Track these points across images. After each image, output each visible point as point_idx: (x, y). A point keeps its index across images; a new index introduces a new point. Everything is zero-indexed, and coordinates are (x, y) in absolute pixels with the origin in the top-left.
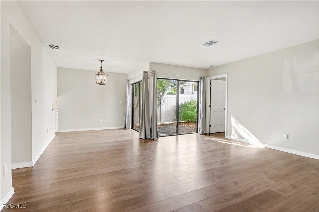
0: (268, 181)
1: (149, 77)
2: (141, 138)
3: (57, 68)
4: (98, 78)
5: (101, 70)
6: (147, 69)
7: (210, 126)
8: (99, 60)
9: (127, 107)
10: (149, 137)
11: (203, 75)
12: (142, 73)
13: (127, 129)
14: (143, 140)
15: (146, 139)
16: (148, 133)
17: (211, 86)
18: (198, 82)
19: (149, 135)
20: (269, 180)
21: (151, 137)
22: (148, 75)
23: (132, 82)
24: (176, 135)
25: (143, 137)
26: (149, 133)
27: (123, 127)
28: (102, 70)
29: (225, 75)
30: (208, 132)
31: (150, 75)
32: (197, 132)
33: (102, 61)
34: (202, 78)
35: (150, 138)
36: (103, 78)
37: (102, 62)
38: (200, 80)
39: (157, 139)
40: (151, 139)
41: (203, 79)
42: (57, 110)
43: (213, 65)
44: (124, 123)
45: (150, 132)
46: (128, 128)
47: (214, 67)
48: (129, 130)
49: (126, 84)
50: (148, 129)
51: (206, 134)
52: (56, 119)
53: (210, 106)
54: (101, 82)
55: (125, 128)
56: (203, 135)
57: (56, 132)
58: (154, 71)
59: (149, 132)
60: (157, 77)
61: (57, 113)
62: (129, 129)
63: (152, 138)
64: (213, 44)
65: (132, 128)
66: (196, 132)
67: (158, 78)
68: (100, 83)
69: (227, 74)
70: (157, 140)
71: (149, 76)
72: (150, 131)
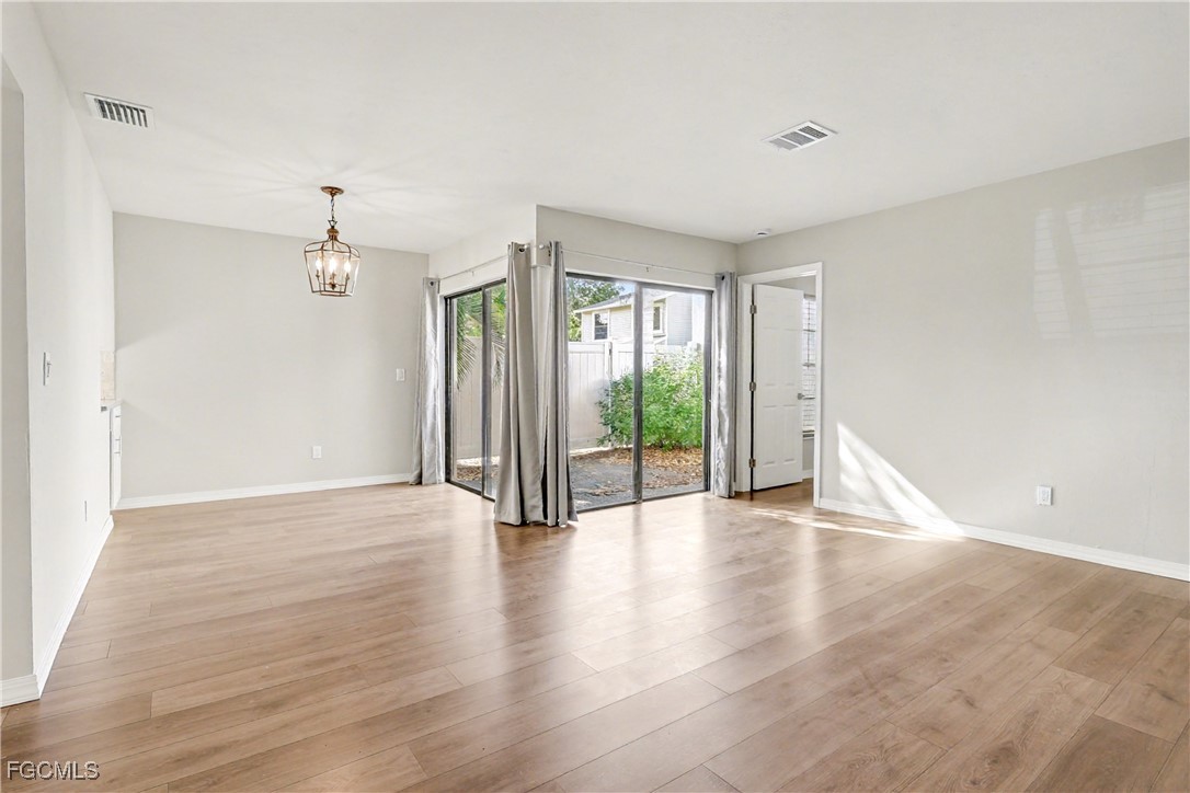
0: (1066, 677)
1: (535, 267)
2: (504, 520)
3: (114, 218)
4: (319, 265)
5: (333, 234)
6: (527, 235)
7: (752, 463)
8: (324, 189)
9: (426, 390)
10: (537, 515)
11: (728, 268)
12: (505, 251)
13: (426, 485)
14: (513, 532)
15: (524, 523)
16: (532, 500)
17: (753, 310)
18: (710, 293)
19: (534, 507)
20: (1069, 673)
21: (546, 517)
22: (528, 259)
23: (447, 290)
24: (634, 503)
25: (512, 517)
26: (536, 499)
27: (412, 478)
28: (337, 232)
29: (813, 270)
30: (746, 488)
31: (537, 262)
32: (707, 489)
33: (333, 191)
34: (723, 278)
35: (542, 519)
36: (340, 268)
37: (333, 195)
38: (718, 285)
39: (570, 522)
40: (545, 524)
41: (727, 279)
42: (117, 411)
43: (769, 230)
44: (415, 460)
45: (541, 496)
46: (431, 482)
47: (769, 234)
48: (437, 486)
49: (424, 296)
50: (534, 483)
51: (738, 495)
52: (114, 451)
53: (753, 386)
54: (333, 286)
55: (419, 482)
56: (730, 497)
57: (114, 508)
58: (557, 243)
59: (534, 496)
60: (567, 270)
61: (117, 422)
62: (435, 483)
63: (550, 522)
64: (810, 140)
65: (448, 480)
66: (703, 488)
67: (568, 274)
68: (328, 288)
69: (820, 264)
70: (569, 526)
71: (534, 263)
72: (540, 492)
